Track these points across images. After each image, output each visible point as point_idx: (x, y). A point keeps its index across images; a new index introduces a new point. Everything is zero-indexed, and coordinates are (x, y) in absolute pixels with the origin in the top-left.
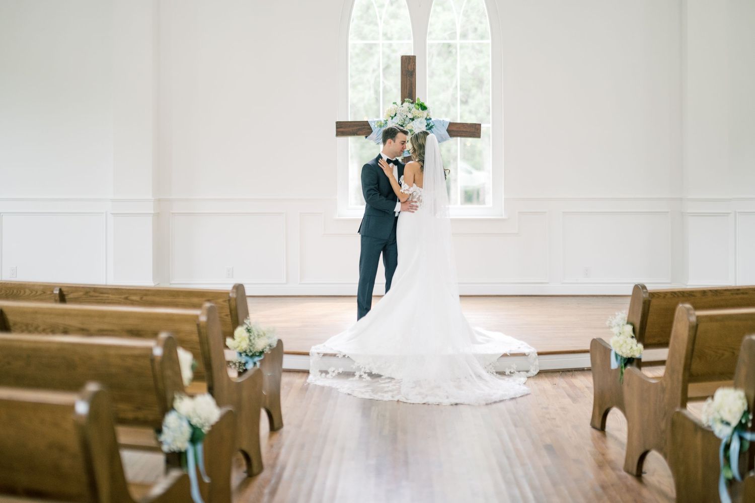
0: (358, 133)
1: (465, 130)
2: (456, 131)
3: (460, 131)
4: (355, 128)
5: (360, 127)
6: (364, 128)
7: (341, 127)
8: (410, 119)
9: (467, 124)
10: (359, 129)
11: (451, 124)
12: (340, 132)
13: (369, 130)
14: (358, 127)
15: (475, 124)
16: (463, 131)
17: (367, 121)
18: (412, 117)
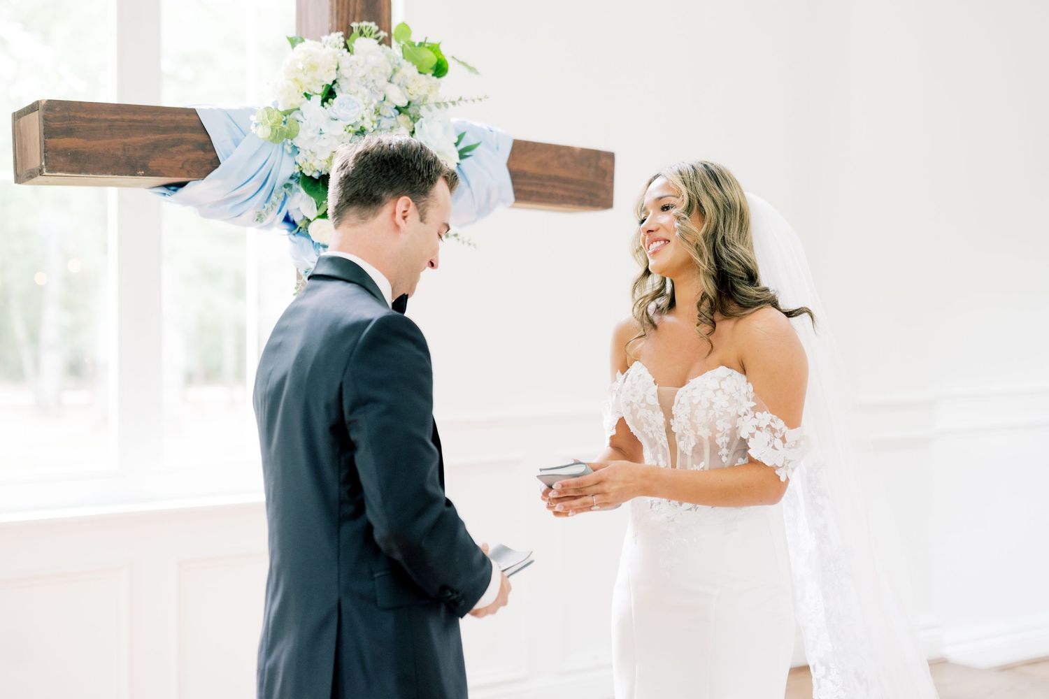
0: (152, 164)
1: (562, 173)
2: (533, 177)
3: (550, 178)
4: (139, 139)
5: (158, 137)
6: (177, 143)
7: (69, 132)
8: (397, 108)
9: (569, 150)
10: (155, 146)
11: (521, 149)
12: (64, 152)
13: (200, 154)
14: (152, 137)
15: (597, 154)
16: (557, 179)
17: (193, 112)
18: (402, 103)
